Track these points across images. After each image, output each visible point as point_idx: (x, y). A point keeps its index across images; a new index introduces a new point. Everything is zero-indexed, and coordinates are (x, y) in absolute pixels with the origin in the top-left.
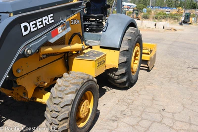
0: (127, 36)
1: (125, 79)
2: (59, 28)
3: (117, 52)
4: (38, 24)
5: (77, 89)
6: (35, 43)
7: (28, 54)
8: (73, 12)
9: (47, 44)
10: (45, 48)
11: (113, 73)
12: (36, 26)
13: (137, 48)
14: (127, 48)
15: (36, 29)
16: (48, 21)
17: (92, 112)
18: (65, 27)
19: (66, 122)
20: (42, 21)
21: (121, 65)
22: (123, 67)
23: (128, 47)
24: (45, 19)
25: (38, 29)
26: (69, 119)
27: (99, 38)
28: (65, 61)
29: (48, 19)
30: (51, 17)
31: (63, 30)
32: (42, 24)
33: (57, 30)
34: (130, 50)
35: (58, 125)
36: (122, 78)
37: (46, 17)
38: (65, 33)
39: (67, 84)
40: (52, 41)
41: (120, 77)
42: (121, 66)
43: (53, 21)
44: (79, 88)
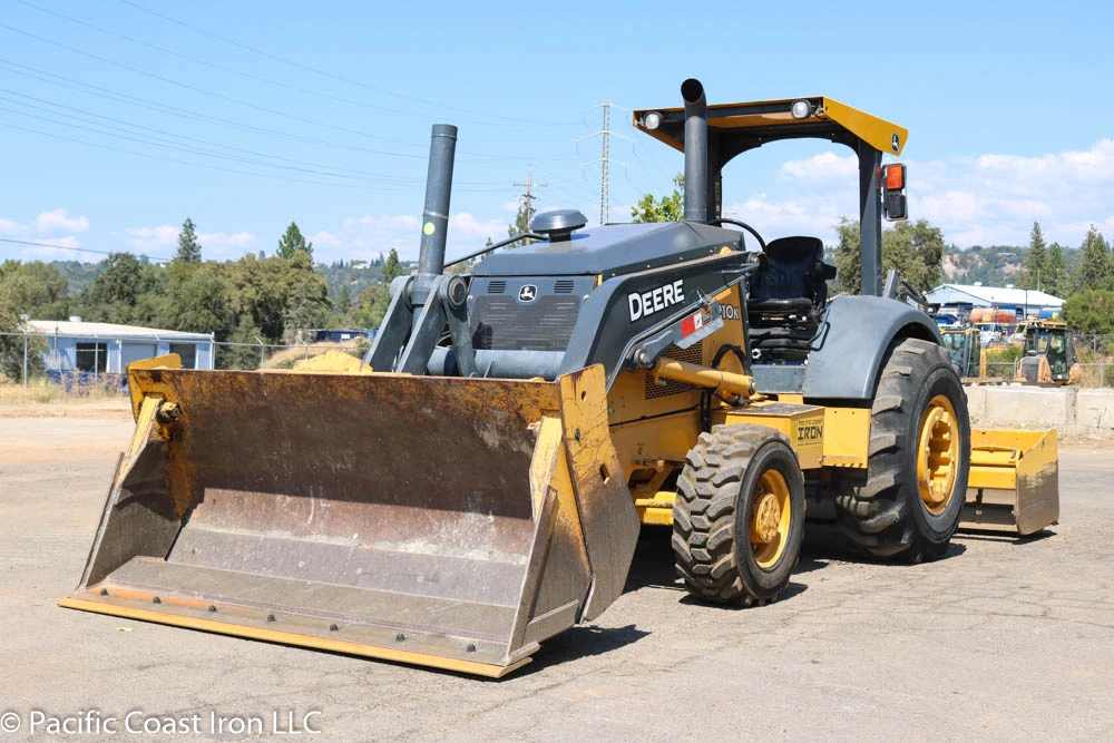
0: (898, 363)
1: (894, 513)
2: (698, 317)
3: (863, 414)
4: (656, 300)
5: (753, 448)
6: (653, 340)
7: (642, 363)
8: (725, 280)
9: (671, 352)
10: (667, 360)
11: (851, 494)
12: (652, 305)
13: (940, 415)
14: (895, 400)
15: (651, 311)
16: (674, 297)
17: (788, 544)
18: (708, 316)
19: (727, 523)
20: (661, 295)
21: (880, 457)
22: (887, 465)
23: (900, 398)
24: (668, 292)
25: (655, 313)
26: (735, 513)
27: (797, 383)
28: (702, 419)
29: (673, 292)
30: (678, 288)
31: (706, 322)
32: (662, 301)
33: (692, 319)
34: (908, 411)
35: (707, 531)
36: (885, 508)
37: (669, 287)
38: (708, 330)
39: (726, 438)
40: (685, 343)
41: (877, 504)
42: (878, 463)
43: (682, 297)
44: (756, 448)
